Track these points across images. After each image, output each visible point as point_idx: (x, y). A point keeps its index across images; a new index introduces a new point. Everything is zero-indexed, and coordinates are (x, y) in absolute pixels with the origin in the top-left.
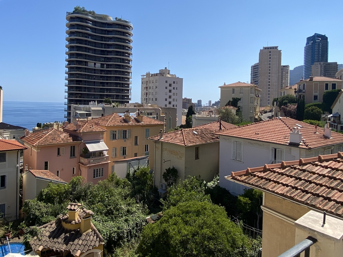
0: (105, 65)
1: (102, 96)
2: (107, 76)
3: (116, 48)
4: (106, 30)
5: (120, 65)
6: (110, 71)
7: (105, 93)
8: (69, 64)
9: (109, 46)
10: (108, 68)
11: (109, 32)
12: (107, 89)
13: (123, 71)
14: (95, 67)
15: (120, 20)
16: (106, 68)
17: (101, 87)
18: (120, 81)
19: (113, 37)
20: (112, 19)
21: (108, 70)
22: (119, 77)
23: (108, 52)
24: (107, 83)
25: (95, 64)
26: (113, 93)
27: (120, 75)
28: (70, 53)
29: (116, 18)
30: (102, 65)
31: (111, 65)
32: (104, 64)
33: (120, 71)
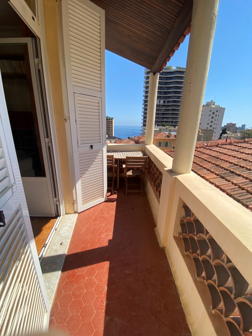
0: (166, 102)
1: (162, 122)
2: (167, 109)
3: (175, 89)
4: (169, 77)
5: (176, 101)
6: (170, 105)
7: (164, 120)
8: (144, 103)
9: (170, 88)
10: (168, 103)
11: (171, 78)
12: (166, 117)
13: (178, 105)
14: (159, 103)
15: (180, 68)
17: (162, 116)
18: (175, 111)
19: (174, 81)
20: (174, 69)
21: (168, 105)
22: (175, 109)
23: (169, 92)
24: (167, 113)
25: (160, 101)
26: (170, 119)
27: (176, 107)
29: (177, 67)
30: (164, 102)
31: (170, 101)
33: (176, 105)
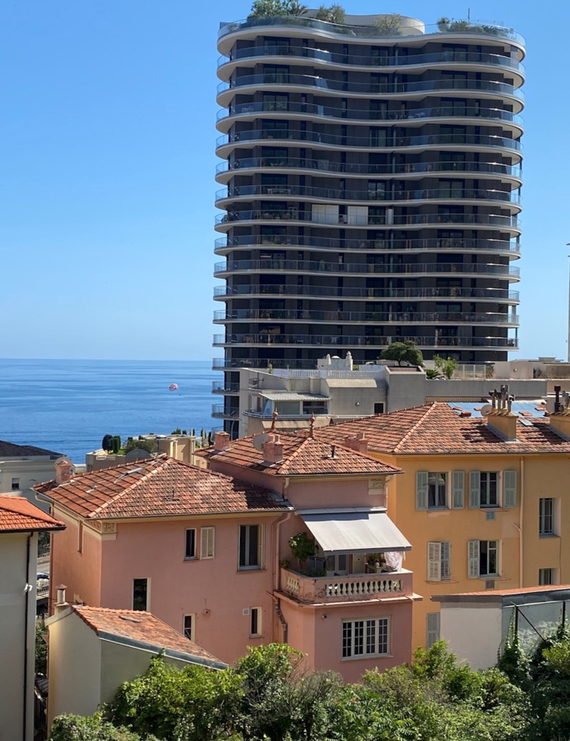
0: (390, 212)
1: (373, 334)
2: (400, 256)
3: (441, 141)
4: (394, 74)
5: (460, 208)
6: (415, 234)
7: (391, 323)
8: (230, 218)
9: (407, 134)
10: (404, 222)
11: (405, 80)
12: (399, 307)
13: (475, 232)
14: (341, 220)
15: (460, 27)
16: (395, 222)
17: (371, 299)
18: (460, 270)
19: (428, 98)
20: (423, 30)
21: (404, 232)
22: (459, 257)
23: (403, 157)
24: (400, 283)
25: (343, 210)
26: (428, 319)
27: (462, 246)
28: (236, 177)
29: (442, 23)
30: (376, 214)
31: (416, 210)
32: (384, 208)
33: (461, 231)
